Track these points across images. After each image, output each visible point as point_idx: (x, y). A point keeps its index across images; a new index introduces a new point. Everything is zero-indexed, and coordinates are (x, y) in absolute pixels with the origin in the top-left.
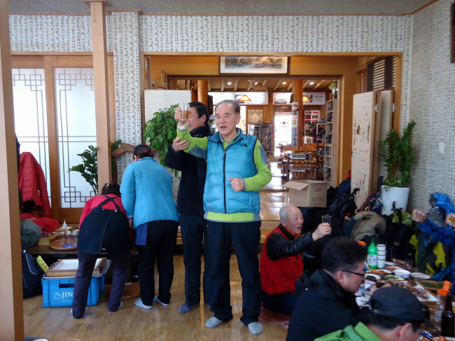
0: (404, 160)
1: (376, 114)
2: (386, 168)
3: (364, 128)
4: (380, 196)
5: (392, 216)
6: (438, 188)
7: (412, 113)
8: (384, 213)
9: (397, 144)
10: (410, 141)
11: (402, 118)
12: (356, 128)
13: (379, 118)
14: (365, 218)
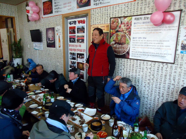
0: (19, 50)
1: (8, 36)
2: (14, 53)
3: (5, 40)
4: (13, 61)
5: (17, 67)
6: (30, 57)
7: (20, 36)
8: (15, 66)
9: (17, 45)
10: (20, 45)
11: (17, 37)
12: (2, 40)
13: (9, 37)
14: (7, 68)
